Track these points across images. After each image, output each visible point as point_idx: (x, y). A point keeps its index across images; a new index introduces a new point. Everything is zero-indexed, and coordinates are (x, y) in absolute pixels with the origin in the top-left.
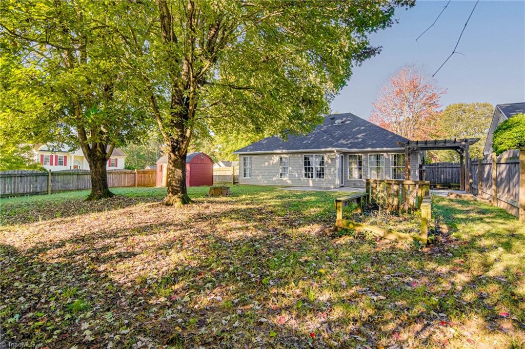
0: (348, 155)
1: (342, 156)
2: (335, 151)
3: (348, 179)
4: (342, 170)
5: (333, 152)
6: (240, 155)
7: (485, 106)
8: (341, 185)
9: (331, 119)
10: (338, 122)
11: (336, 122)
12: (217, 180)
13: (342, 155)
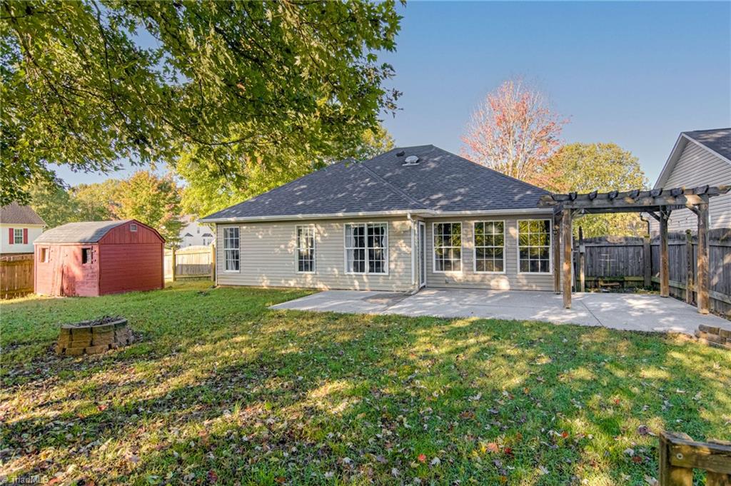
0: (433, 224)
1: (422, 226)
2: (409, 217)
3: (435, 271)
4: (422, 252)
5: (404, 218)
6: (217, 224)
7: (609, 147)
8: (421, 285)
9: (398, 155)
10: (411, 159)
11: (407, 160)
12: (184, 272)
13: (421, 223)
